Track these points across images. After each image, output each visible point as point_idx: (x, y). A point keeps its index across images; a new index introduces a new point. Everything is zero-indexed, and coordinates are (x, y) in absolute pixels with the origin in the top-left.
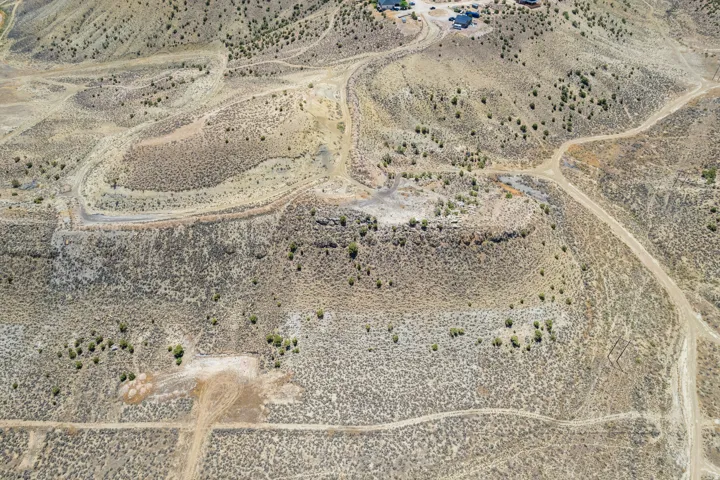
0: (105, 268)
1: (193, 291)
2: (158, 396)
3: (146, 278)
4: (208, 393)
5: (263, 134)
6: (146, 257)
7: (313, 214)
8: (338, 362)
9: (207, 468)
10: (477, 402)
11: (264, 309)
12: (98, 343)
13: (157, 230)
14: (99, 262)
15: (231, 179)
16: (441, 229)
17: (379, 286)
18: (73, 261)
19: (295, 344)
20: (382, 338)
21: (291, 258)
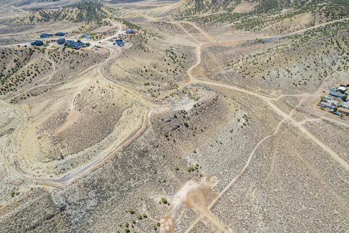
0: (98, 194)
1: (144, 176)
2: (178, 219)
3: (121, 184)
4: (192, 203)
5: (112, 103)
6: (115, 176)
7: (163, 120)
8: (215, 161)
9: (224, 220)
10: (255, 144)
11: (177, 163)
12: (128, 227)
13: (110, 161)
14: (92, 194)
15: (116, 125)
16: (203, 103)
17: (202, 131)
18: (78, 203)
19: (198, 165)
20: (217, 145)
21: (169, 140)
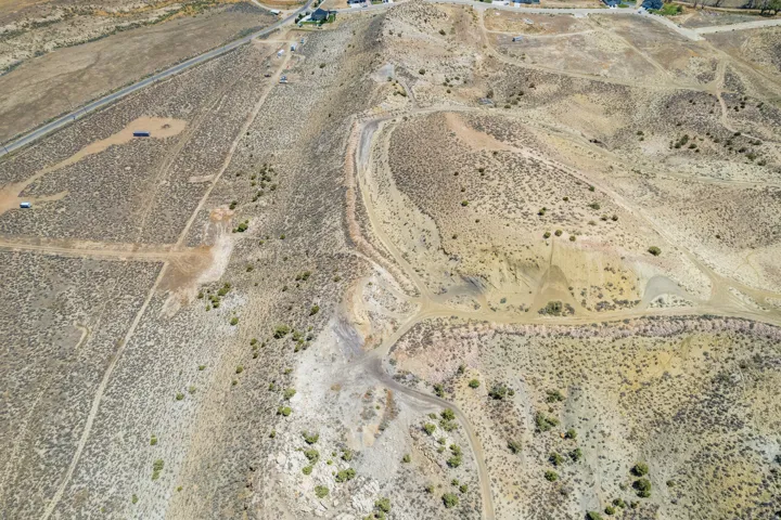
0: (322, 155)
1: (293, 218)
2: (209, 225)
3: (308, 182)
4: (198, 254)
5: (475, 203)
6: (323, 172)
9: (137, 264)
10: (73, 487)
13: (342, 166)
14: (328, 148)
